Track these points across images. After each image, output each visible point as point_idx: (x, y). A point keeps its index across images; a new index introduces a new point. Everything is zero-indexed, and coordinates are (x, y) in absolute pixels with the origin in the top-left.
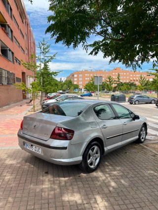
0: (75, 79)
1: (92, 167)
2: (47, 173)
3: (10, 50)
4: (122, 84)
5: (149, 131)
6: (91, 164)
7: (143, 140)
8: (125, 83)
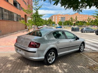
0: (53, 19)
1: (50, 62)
2: (28, 64)
3: (18, 3)
4: (78, 22)
5: (86, 46)
6: (50, 61)
7: (82, 51)
8: (80, 21)
